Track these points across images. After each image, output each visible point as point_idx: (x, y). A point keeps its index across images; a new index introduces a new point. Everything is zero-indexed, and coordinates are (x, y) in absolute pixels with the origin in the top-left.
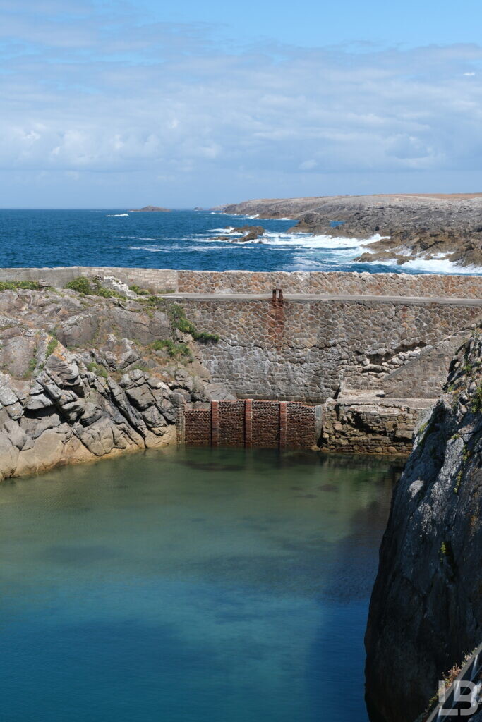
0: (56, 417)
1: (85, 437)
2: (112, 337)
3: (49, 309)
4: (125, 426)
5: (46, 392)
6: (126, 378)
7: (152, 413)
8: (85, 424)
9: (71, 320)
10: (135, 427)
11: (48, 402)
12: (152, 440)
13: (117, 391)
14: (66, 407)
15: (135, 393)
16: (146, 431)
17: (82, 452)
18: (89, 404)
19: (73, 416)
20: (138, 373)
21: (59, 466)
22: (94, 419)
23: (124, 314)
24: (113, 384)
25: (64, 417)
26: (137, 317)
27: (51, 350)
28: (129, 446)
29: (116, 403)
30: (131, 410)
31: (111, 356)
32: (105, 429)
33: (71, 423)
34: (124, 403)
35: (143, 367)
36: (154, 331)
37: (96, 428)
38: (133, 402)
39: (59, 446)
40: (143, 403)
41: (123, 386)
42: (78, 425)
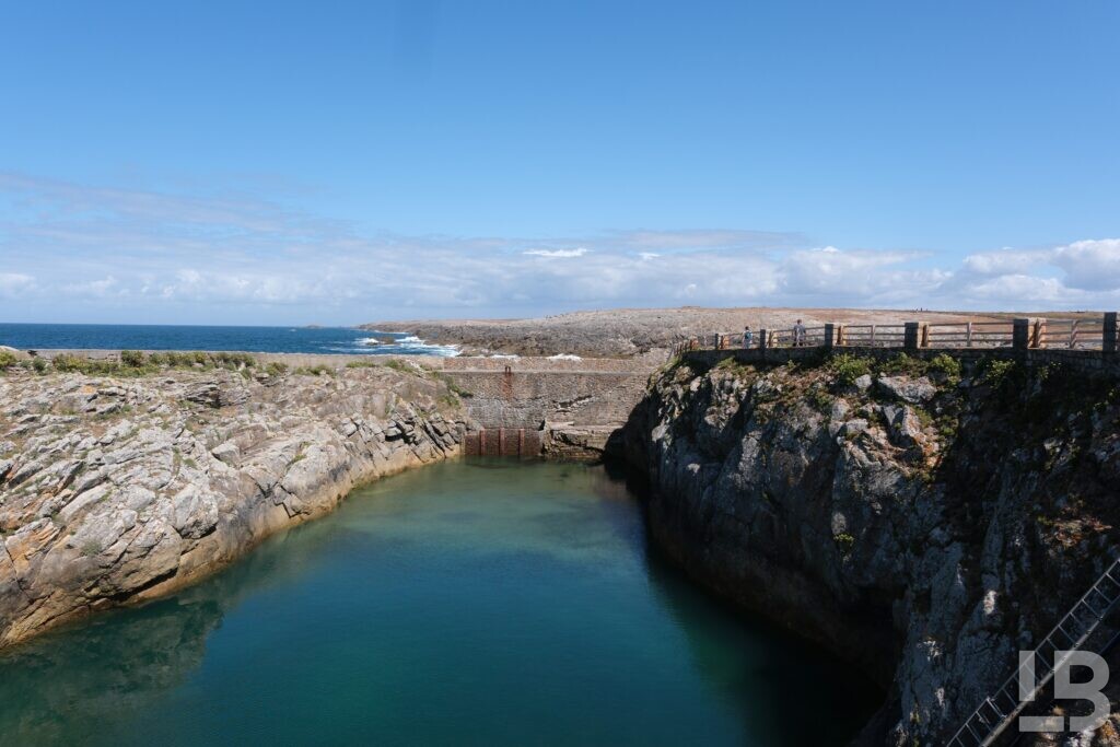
0: (402, 440)
1: (418, 452)
2: (420, 395)
3: (384, 378)
4: (434, 445)
5: (398, 426)
6: (432, 418)
7: (447, 437)
8: (416, 444)
9: (398, 385)
10: (438, 445)
11: (399, 431)
12: (449, 453)
13: (428, 425)
14: (409, 434)
15: (437, 426)
16: (445, 448)
17: (416, 461)
18: (419, 434)
19: (411, 439)
20: (438, 415)
21: (406, 469)
22: (420, 441)
23: (423, 381)
24: (426, 421)
25: (407, 441)
26: (430, 383)
27: (397, 402)
28: (438, 457)
29: (428, 432)
30: (436, 435)
31: (422, 405)
32: (427, 446)
33: (409, 444)
34: (432, 432)
35: (440, 411)
36: (439, 391)
37: (422, 446)
38: (437, 431)
39: (405, 457)
40: (442, 431)
41: (431, 422)
42: (413, 445)
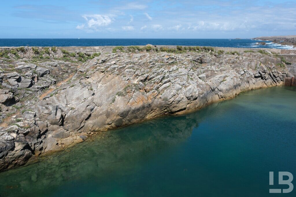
0: (260, 78)
1: (266, 82)
2: (269, 63)
3: (257, 56)
4: (273, 81)
5: (259, 73)
6: (273, 71)
7: (278, 78)
8: (266, 80)
9: (261, 59)
11: (260, 75)
12: (278, 84)
13: (271, 74)
14: (263, 76)
15: (275, 74)
16: (277, 82)
17: (265, 85)
18: (267, 76)
19: (264, 78)
20: (275, 70)
21: (261, 88)
22: (267, 79)
23: (271, 58)
24: (271, 72)
25: (262, 78)
26: (274, 59)
27: (260, 65)
28: (274, 85)
29: (271, 76)
30: (274, 77)
31: (270, 66)
32: (270, 81)
33: (263, 79)
34: (272, 76)
35: (276, 69)
36: (277, 62)
37: (268, 81)
38: (274, 76)
39: (261, 84)
40: (276, 76)
41: (272, 73)
42: (264, 80)
